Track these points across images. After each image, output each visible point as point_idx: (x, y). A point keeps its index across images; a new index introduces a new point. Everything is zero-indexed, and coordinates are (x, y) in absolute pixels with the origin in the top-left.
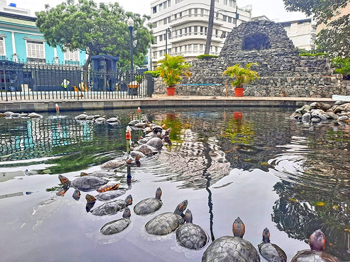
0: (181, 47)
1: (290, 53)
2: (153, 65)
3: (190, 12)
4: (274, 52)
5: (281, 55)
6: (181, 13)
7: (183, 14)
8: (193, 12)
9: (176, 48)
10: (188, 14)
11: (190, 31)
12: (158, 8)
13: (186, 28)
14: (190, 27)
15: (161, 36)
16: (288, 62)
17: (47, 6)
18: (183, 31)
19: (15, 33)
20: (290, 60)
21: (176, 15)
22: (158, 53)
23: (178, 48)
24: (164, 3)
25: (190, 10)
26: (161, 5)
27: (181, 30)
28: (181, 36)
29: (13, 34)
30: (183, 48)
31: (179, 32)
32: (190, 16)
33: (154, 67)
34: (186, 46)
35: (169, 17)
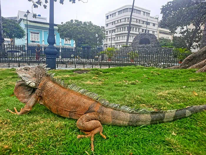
0: (120, 37)
1: (157, 46)
2: (105, 45)
3: (125, 20)
4: (151, 46)
5: (153, 47)
6: (121, 20)
7: (122, 21)
8: (127, 19)
9: (117, 37)
10: (124, 20)
11: (125, 29)
12: (109, 16)
13: (123, 28)
14: (125, 27)
15: (110, 31)
16: (156, 50)
17: (62, 23)
18: (121, 29)
19: (44, 31)
20: (157, 49)
21: (118, 21)
22: (108, 39)
23: (119, 38)
24: (112, 14)
25: (125, 18)
26: (111, 15)
27: (120, 28)
28: (120, 31)
29: (43, 32)
30: (121, 37)
31: (119, 29)
32: (125, 21)
33: (106, 46)
34: (122, 36)
35: (115, 22)
